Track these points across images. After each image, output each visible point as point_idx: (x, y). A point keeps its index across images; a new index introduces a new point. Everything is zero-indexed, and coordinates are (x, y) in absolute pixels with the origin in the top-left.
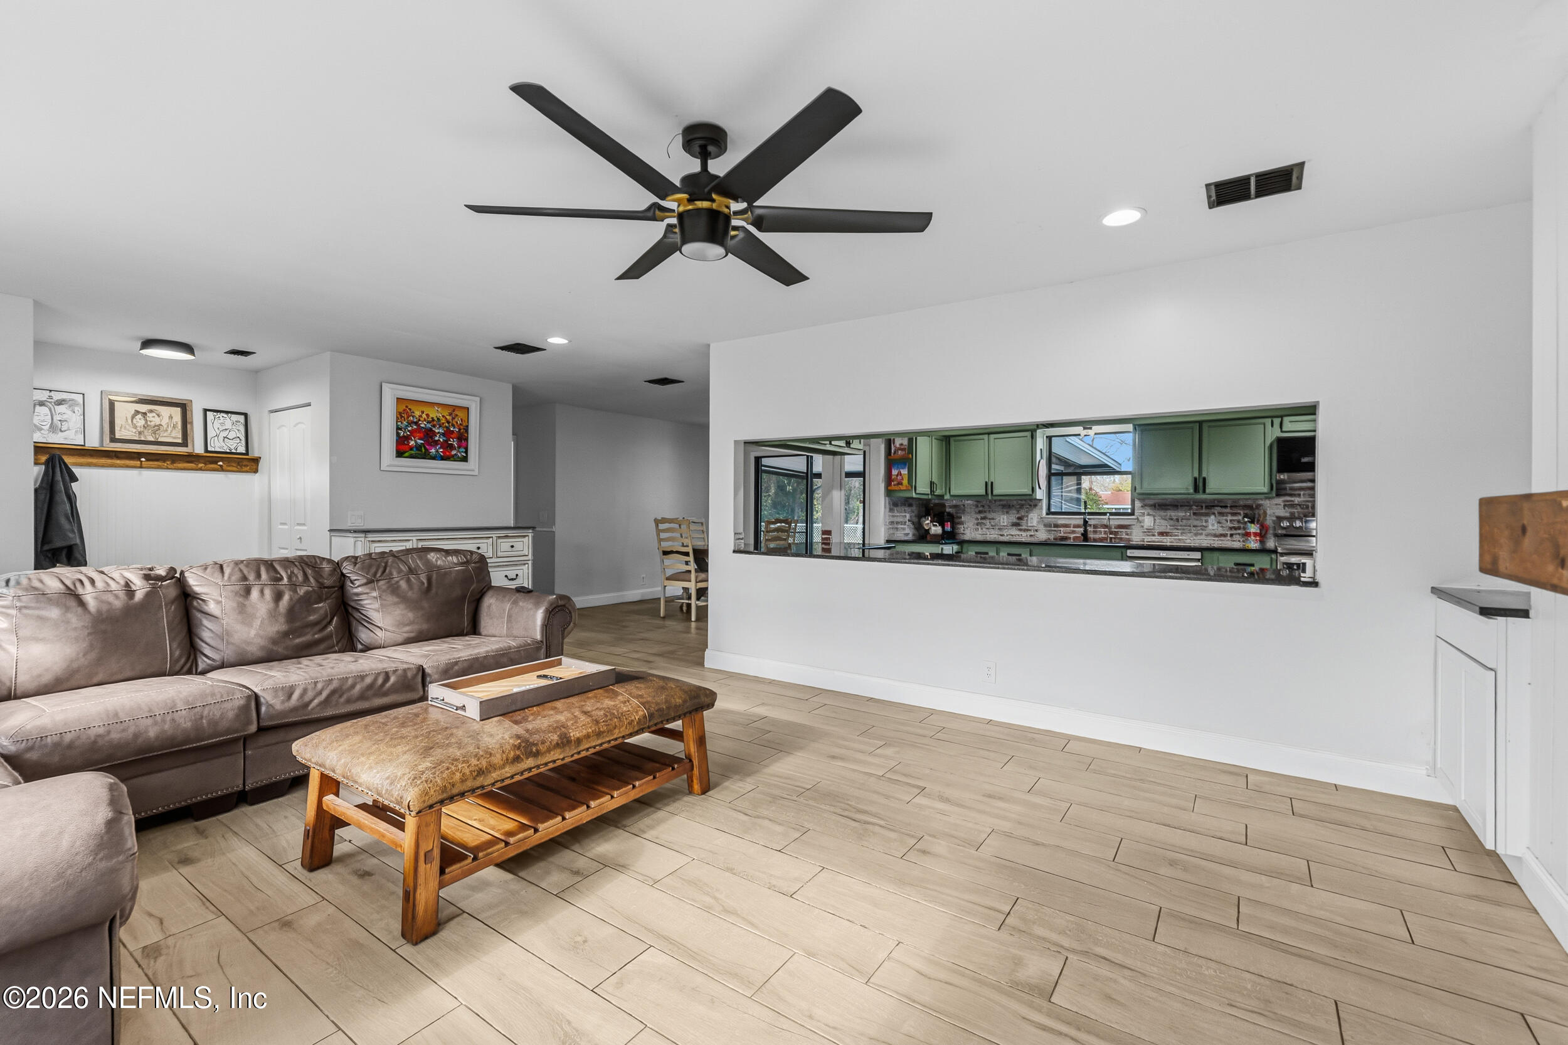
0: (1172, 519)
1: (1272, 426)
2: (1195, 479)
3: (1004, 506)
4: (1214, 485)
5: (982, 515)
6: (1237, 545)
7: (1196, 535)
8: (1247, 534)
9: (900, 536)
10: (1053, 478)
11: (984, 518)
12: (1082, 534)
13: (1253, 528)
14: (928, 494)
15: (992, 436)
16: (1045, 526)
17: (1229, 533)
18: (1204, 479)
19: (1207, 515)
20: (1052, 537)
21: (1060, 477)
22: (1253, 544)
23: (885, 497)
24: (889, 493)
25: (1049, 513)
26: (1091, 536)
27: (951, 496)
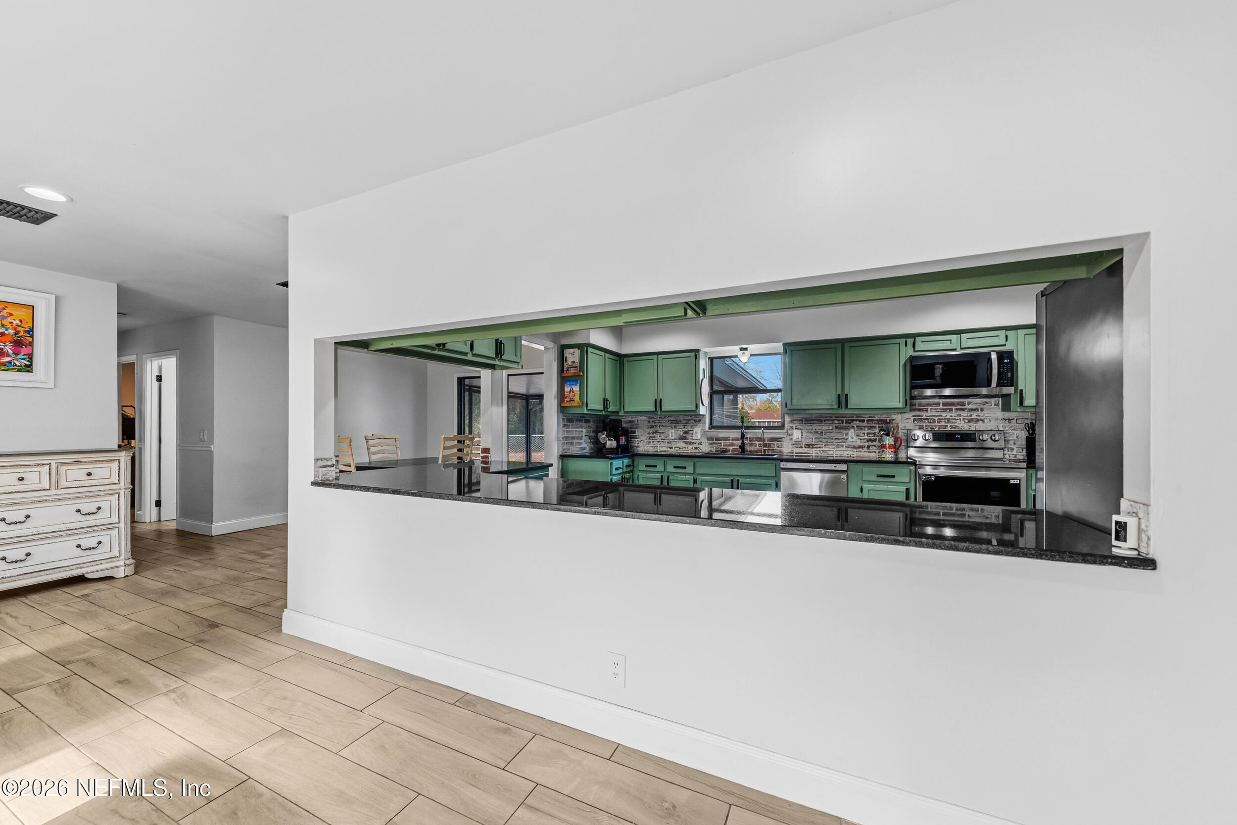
0: (817, 432)
1: (906, 346)
2: (839, 395)
3: (672, 422)
4: (854, 401)
5: (654, 430)
6: (873, 456)
7: (838, 446)
8: (883, 447)
9: (575, 450)
10: (715, 396)
11: (656, 432)
12: (740, 447)
13: (889, 441)
14: (602, 411)
15: (661, 356)
16: (708, 439)
17: (867, 444)
18: (847, 395)
19: (847, 428)
20: (714, 449)
21: (721, 395)
22: (888, 456)
23: (558, 412)
24: (562, 409)
25: (712, 427)
26: (748, 448)
27: (625, 412)
